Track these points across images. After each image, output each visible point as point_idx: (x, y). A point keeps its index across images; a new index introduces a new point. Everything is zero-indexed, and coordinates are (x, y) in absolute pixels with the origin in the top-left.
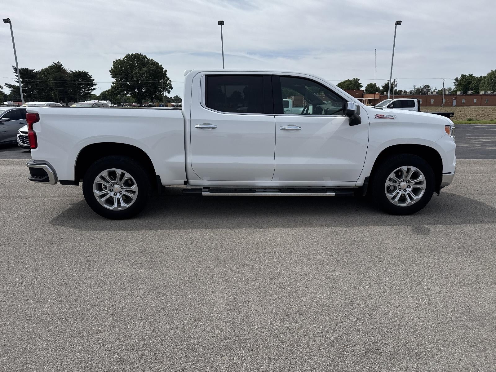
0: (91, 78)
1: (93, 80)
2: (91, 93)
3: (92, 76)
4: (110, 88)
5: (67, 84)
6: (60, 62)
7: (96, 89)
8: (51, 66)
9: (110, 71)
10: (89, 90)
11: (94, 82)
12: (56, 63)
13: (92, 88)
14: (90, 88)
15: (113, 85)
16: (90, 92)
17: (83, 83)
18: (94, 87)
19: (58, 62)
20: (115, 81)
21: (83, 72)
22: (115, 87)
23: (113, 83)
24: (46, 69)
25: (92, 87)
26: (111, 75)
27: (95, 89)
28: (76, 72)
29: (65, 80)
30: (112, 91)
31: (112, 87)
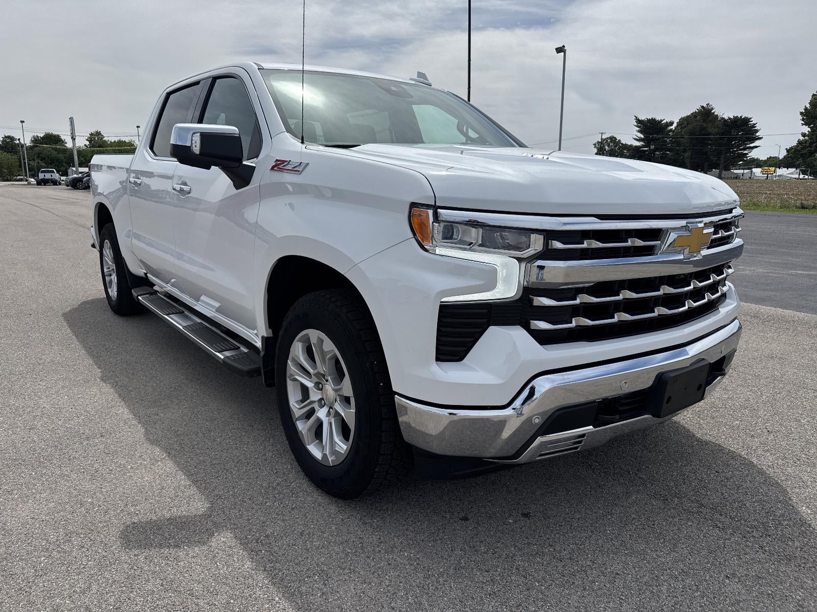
0: (755, 127)
1: (757, 131)
2: (747, 154)
3: (757, 123)
4: (795, 143)
5: (709, 139)
6: (710, 104)
7: (759, 146)
8: (696, 112)
9: (801, 113)
10: (745, 149)
11: (757, 134)
12: (705, 106)
13: (752, 145)
14: (748, 146)
15: (802, 138)
16: (746, 152)
17: (737, 137)
18: (757, 143)
19: (708, 105)
20: (809, 131)
21: (743, 117)
22: (806, 141)
23: (804, 135)
24: (688, 117)
25: (751, 143)
26: (803, 120)
27: (756, 147)
28: (730, 119)
29: (710, 134)
30: (796, 150)
31: (800, 142)
